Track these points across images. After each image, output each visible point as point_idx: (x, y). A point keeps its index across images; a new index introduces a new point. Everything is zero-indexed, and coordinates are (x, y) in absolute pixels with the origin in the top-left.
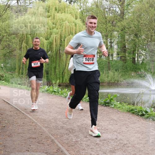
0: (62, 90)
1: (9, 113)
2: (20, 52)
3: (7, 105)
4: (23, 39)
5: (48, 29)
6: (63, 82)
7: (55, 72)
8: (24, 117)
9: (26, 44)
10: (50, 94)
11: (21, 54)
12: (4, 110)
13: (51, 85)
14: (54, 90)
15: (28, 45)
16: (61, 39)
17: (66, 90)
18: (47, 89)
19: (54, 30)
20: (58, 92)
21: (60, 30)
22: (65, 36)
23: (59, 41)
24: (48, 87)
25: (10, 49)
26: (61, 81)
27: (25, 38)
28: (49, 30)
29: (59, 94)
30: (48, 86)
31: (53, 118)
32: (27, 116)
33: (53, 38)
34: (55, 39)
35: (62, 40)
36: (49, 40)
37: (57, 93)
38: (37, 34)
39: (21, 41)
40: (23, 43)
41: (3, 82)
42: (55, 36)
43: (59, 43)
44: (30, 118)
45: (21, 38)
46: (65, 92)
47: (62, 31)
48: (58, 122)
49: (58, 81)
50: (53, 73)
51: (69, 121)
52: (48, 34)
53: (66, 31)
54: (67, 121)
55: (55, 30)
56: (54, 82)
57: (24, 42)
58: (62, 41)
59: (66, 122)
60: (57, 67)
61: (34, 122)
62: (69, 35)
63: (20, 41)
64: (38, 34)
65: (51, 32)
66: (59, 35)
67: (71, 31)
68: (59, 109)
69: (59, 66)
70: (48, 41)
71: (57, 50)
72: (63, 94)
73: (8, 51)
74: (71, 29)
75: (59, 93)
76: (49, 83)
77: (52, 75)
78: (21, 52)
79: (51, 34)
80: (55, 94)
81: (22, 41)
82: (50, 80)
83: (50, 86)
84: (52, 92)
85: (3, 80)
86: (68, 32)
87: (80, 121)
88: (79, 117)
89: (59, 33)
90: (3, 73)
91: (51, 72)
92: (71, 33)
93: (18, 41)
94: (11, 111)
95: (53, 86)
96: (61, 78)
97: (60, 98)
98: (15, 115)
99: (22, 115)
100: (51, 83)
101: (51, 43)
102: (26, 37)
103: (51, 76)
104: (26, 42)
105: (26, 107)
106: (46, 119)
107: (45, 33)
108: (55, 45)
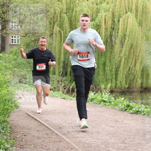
0: (115, 99)
1: (37, 133)
2: (51, 40)
3: (33, 121)
4: (55, 20)
5: (93, 3)
6: (117, 87)
7: (104, 70)
8: (59, 140)
9: (60, 28)
10: (97, 105)
11: (52, 44)
12: (28, 128)
13: (99, 92)
14: (103, 99)
15: (63, 30)
16: (114, 19)
17: (123, 98)
18: (92, 97)
19: (102, 5)
20: (110, 102)
21: (112, 5)
22: (120, 15)
23: (110, 23)
24: (95, 94)
25: (36, 35)
26: (114, 85)
27: (59, 19)
28: (95, 5)
29: (111, 106)
30: (94, 92)
31: (102, 142)
32: (63, 138)
33: (102, 17)
34: (104, 19)
35: (116, 20)
36: (95, 21)
37: (109, 104)
38: (76, 12)
39: (52, 23)
40: (55, 27)
41: (26, 85)
42: (105, 14)
43: (110, 26)
44: (68, 142)
45: (52, 18)
46: (121, 102)
47: (116, 6)
48: (111, 149)
49: (109, 86)
50: (101, 73)
51: (128, 148)
52: (93, 13)
53: (121, 6)
54: (125, 147)
55: (104, 5)
56: (103, 86)
57: (57, 25)
58: (114, 22)
59: (123, 148)
60: (108, 64)
61: (74, 148)
62: (126, 13)
63: (50, 23)
64: (78, 12)
65: (97, 9)
66: (111, 13)
67: (130, 6)
68: (112, 129)
69: (110, 61)
70: (93, 22)
71: (107, 36)
72: (118, 105)
73: (33, 39)
74: (129, 3)
75: (112, 104)
76: (96, 87)
77: (100, 76)
78: (53, 41)
79: (98, 11)
80: (105, 105)
81: (54, 23)
82: (96, 83)
83: (97, 92)
84: (101, 102)
85: (25, 84)
86: (125, 8)
87: (146, 147)
88: (143, 142)
89: (111, 10)
90: (26, 72)
91: (98, 71)
92: (129, 9)
93: (47, 23)
94: (38, 131)
95: (101, 92)
96: (114, 81)
97: (112, 111)
98: (45, 136)
99: (55, 136)
100: (99, 88)
101: (98, 25)
102: (60, 17)
103: (99, 78)
104: (60, 25)
105: (61, 125)
106: (92, 144)
107: (90, 11)
108: (104, 28)
